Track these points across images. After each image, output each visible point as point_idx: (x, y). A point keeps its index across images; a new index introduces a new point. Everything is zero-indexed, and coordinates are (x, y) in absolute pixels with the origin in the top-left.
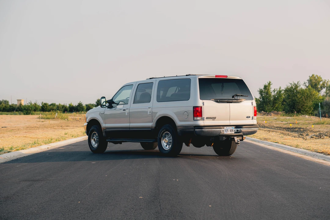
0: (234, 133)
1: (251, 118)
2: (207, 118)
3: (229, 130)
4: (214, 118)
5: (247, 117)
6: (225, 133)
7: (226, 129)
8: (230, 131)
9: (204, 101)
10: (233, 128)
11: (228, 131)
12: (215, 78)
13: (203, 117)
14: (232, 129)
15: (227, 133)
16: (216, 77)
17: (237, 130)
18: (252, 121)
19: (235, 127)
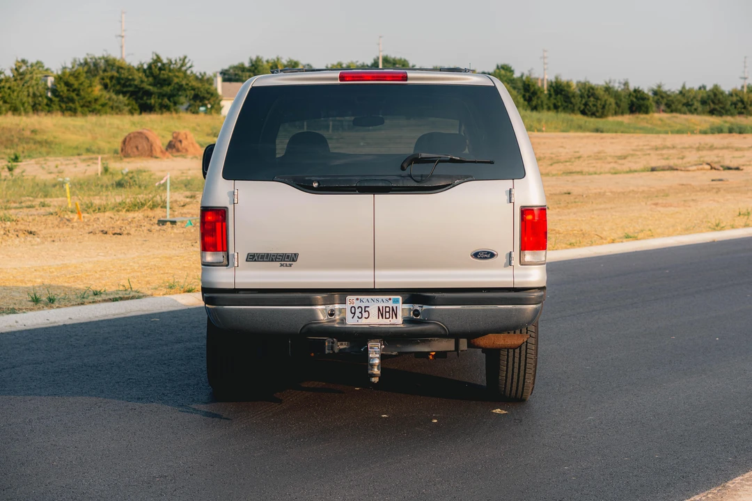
0: (399, 321)
1: (501, 258)
2: (252, 258)
3: (373, 310)
4: (288, 259)
5: (476, 255)
6: (351, 322)
7: (357, 304)
8: (381, 313)
9: (240, 184)
10: (396, 301)
11: (366, 315)
12: (339, 82)
13: (231, 252)
14: (390, 304)
15: (363, 321)
16: (342, 78)
17: (416, 313)
18: (509, 271)
19: (407, 295)
